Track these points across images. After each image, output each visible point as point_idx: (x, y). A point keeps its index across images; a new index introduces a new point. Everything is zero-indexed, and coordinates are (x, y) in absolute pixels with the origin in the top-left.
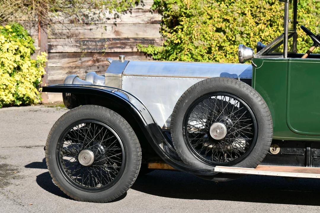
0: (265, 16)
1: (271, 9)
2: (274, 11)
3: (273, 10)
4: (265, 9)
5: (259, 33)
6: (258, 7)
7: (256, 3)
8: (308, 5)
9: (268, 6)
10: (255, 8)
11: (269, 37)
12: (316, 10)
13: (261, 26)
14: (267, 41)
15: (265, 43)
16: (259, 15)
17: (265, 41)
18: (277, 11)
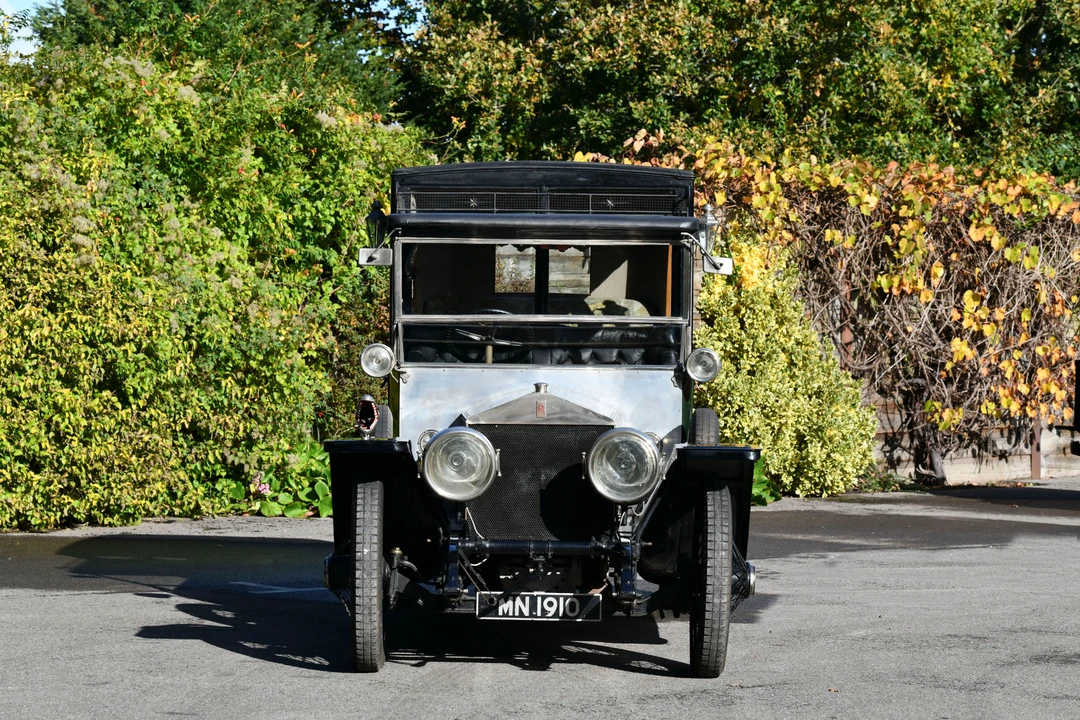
0: (36, 282)
1: (51, 264)
2: (60, 269)
3: (58, 265)
4: (33, 262)
5: (22, 330)
6: (16, 257)
7: (11, 246)
8: (145, 250)
9: (40, 255)
10: (10, 259)
11: (49, 340)
12: (168, 266)
13: (27, 309)
14: (42, 353)
15: (36, 358)
16: (18, 280)
17: (37, 351)
18: (69, 269)
